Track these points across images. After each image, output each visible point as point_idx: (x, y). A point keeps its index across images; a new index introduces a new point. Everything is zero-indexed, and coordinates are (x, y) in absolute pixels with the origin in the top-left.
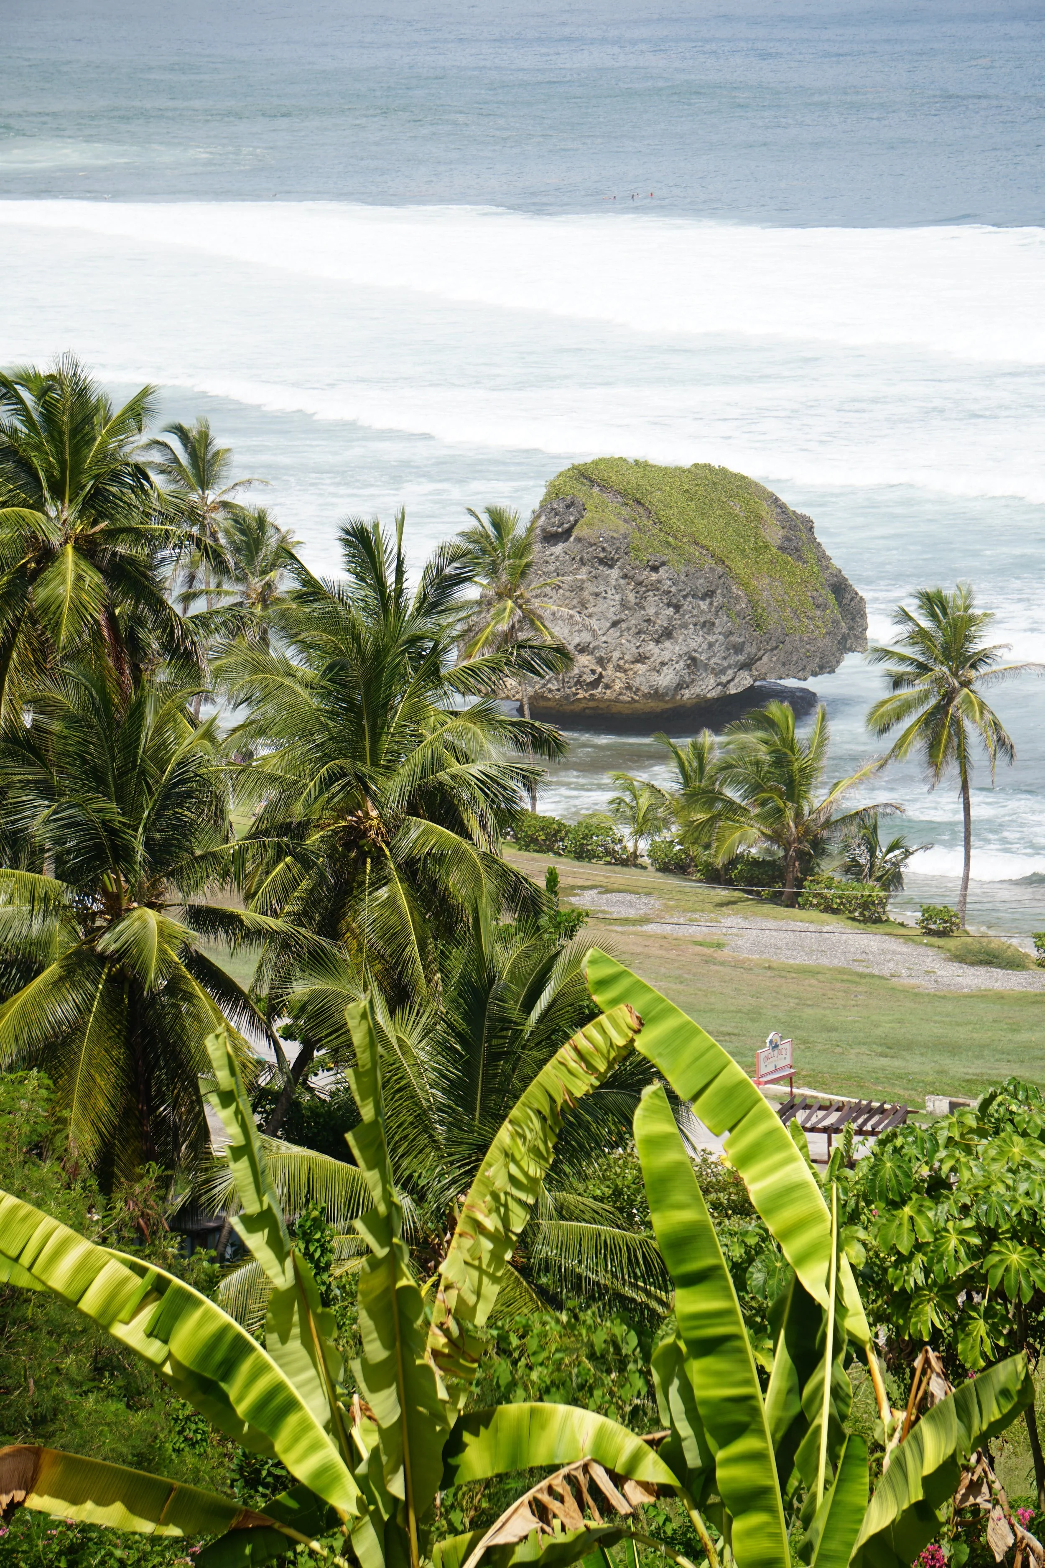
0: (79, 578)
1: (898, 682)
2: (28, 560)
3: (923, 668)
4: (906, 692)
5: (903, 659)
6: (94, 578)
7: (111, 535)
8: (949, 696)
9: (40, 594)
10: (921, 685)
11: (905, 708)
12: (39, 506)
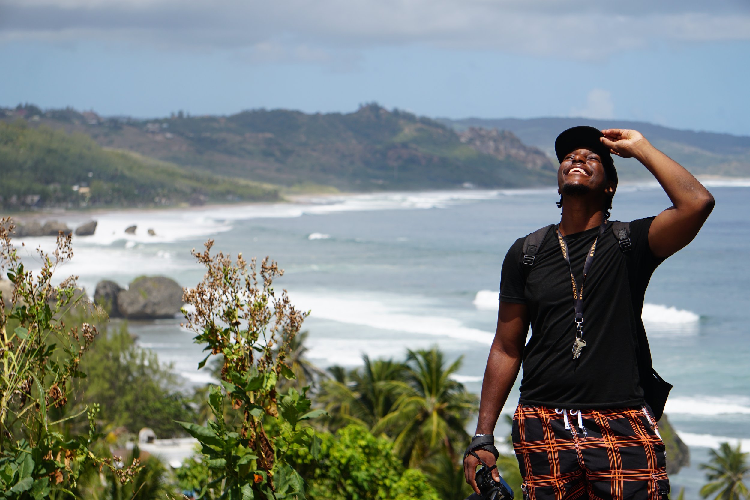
0: (439, 424)
1: (711, 478)
2: (419, 416)
3: (721, 473)
4: (715, 482)
5: (713, 469)
6: (443, 424)
7: (450, 408)
8: (733, 484)
9: (424, 429)
10: (721, 480)
11: (714, 489)
12: (424, 397)
